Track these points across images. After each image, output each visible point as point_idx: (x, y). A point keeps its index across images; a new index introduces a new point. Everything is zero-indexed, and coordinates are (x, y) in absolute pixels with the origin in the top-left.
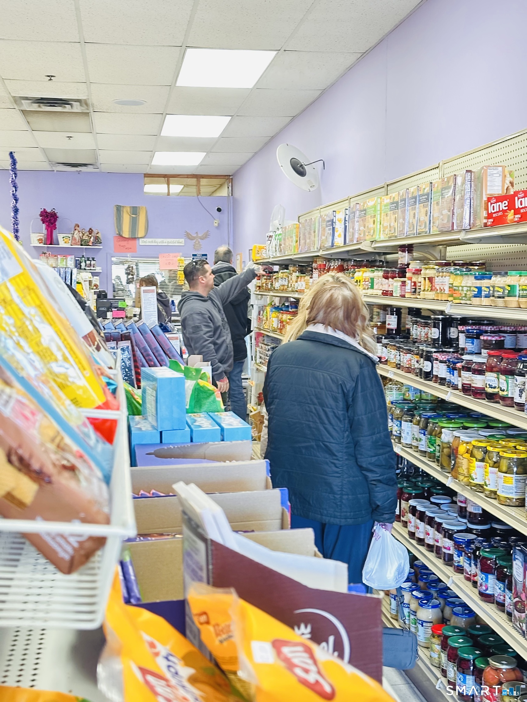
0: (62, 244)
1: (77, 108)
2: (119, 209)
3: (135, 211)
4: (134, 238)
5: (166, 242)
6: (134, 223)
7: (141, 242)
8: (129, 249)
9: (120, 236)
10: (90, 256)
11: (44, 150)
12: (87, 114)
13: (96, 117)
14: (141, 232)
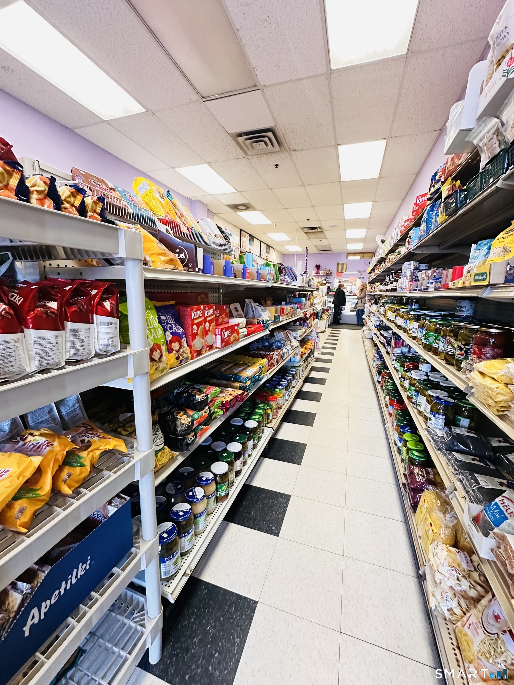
0: (321, 274)
1: (319, 230)
2: (338, 264)
3: (343, 264)
4: (342, 272)
5: (352, 273)
6: (342, 268)
7: (344, 273)
8: (340, 276)
9: (338, 272)
10: (328, 277)
11: (315, 246)
12: (323, 232)
13: (325, 232)
14: (344, 270)
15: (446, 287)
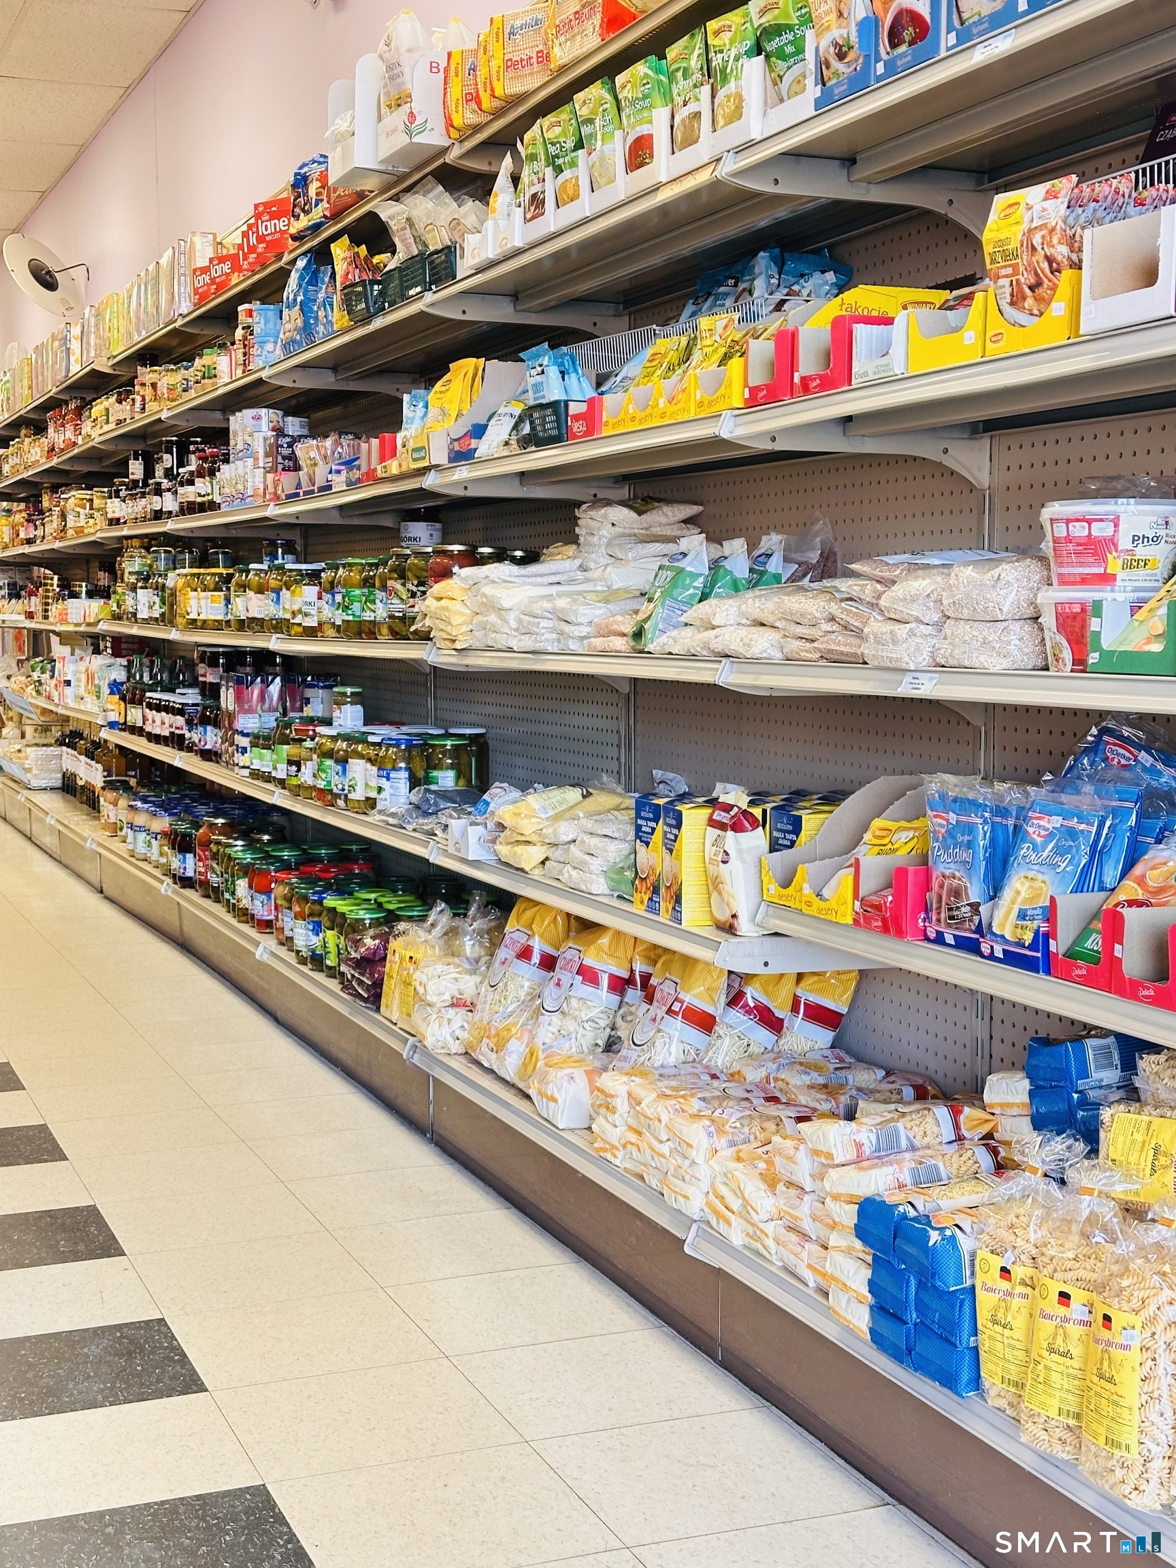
15: (371, 477)
